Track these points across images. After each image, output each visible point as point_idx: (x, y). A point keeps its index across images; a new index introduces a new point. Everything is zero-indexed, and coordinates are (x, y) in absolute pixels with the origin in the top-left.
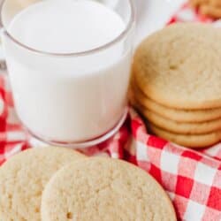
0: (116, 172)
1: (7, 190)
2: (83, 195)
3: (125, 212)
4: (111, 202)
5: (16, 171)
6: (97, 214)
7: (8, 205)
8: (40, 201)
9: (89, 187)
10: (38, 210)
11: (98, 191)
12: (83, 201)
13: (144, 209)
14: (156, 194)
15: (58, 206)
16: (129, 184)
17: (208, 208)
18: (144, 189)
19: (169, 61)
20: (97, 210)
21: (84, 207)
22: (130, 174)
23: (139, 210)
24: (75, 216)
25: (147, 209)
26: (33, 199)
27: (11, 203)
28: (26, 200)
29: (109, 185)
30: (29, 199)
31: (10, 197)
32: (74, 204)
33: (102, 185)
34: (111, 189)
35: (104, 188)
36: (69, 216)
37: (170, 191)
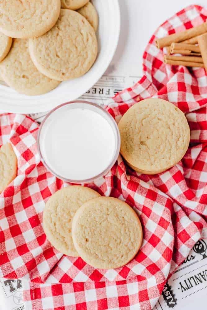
0: (110, 210)
1: (53, 220)
2: (93, 227)
3: (115, 234)
4: (108, 229)
5: (56, 207)
6: (101, 237)
7: (54, 230)
8: (71, 225)
9: (97, 222)
10: (70, 231)
11: (101, 223)
12: (94, 231)
13: (125, 230)
14: (132, 219)
15: (81, 236)
16: (117, 216)
17: (158, 225)
18: (125, 218)
19: (140, 138)
20: (101, 235)
21: (95, 234)
22: (117, 209)
23: (122, 232)
24: (90, 240)
25: (127, 230)
26: (67, 224)
27: (56, 228)
28: (63, 225)
29: (107, 218)
30: (65, 224)
31: (55, 224)
32: (89, 233)
33: (103, 219)
34: (108, 221)
35: (104, 221)
36: (87, 240)
37: (140, 210)
